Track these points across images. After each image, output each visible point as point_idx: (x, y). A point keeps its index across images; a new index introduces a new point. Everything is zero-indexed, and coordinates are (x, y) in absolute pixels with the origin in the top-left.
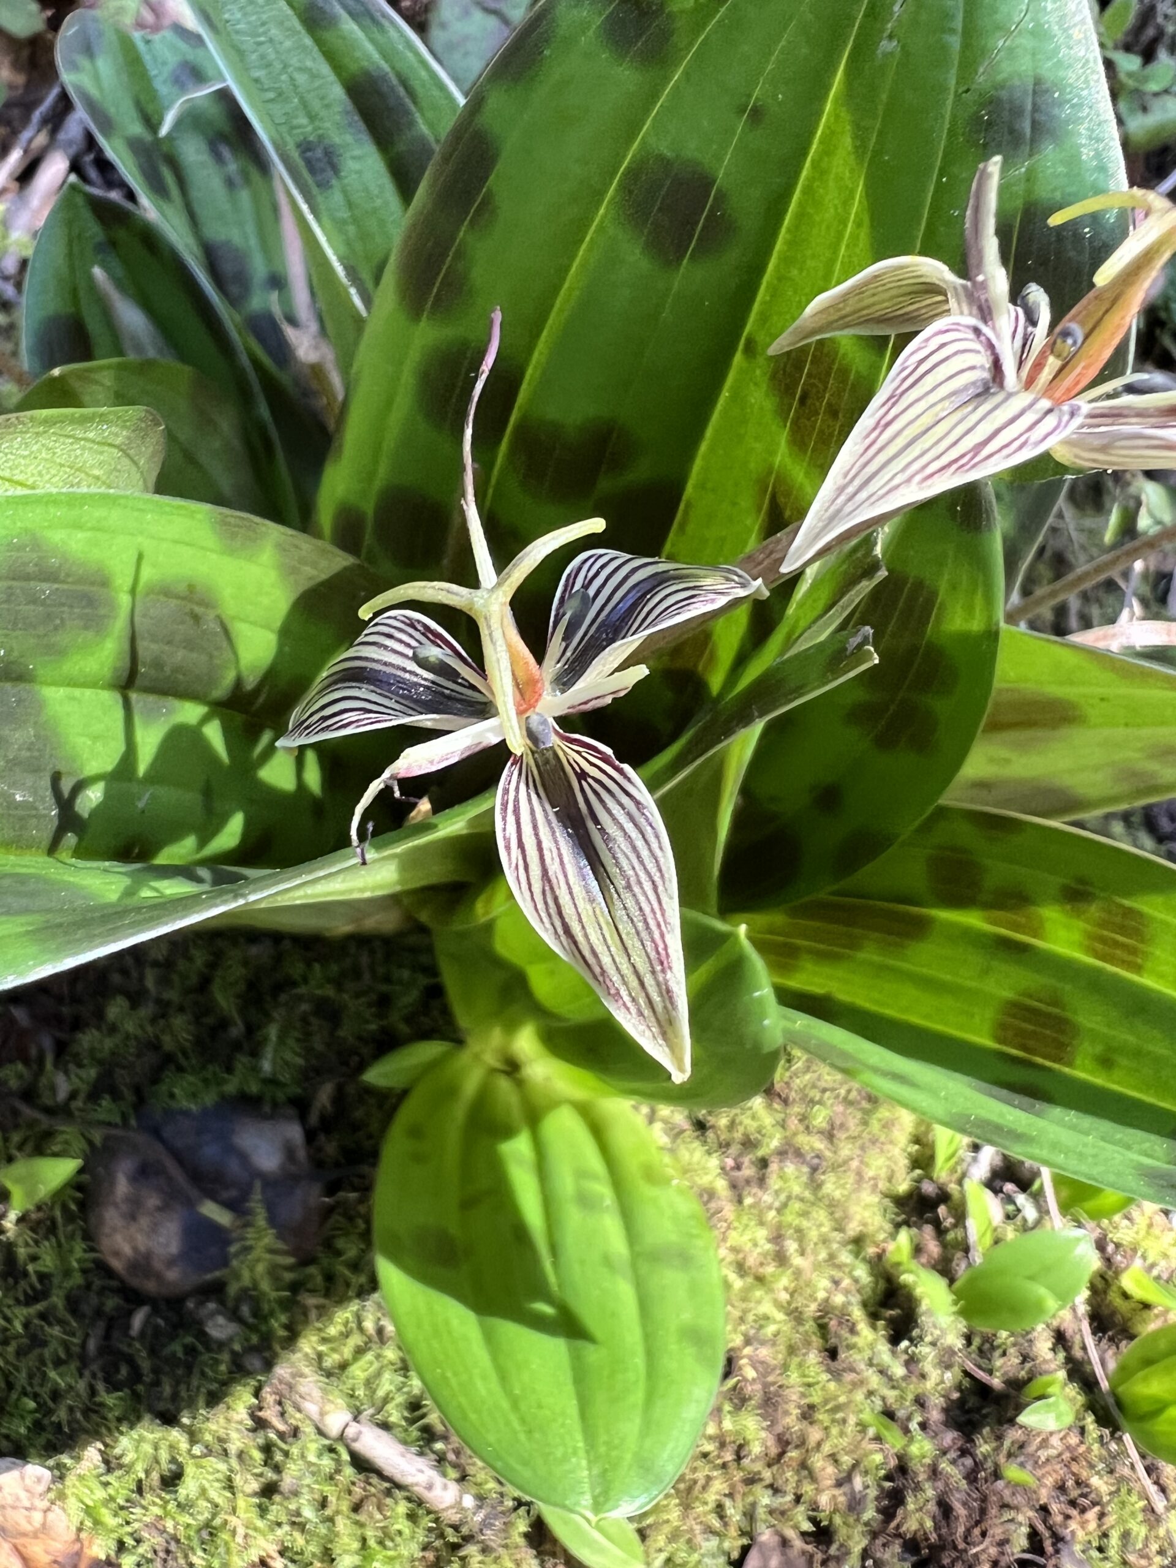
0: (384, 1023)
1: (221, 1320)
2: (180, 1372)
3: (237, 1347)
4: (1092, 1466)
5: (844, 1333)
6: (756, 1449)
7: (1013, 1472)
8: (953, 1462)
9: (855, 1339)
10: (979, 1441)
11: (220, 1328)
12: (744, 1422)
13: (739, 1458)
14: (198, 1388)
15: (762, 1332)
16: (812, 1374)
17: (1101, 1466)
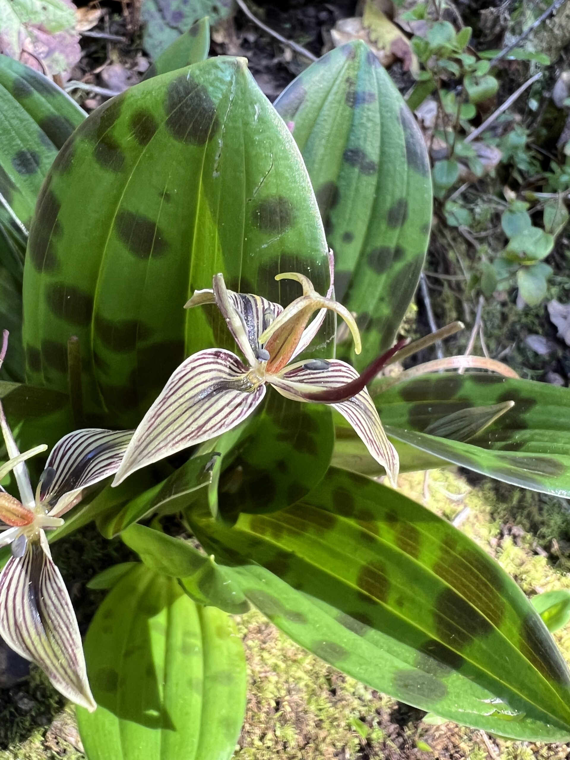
0: (105, 552)
1: (26, 701)
2: (8, 725)
3: (33, 714)
4: (461, 738)
5: (339, 683)
6: (293, 744)
7: (422, 744)
8: (393, 740)
9: (344, 685)
10: (406, 729)
11: (25, 704)
12: (286, 732)
13: (285, 748)
14: (16, 733)
15: (298, 686)
16: (322, 704)
17: (465, 737)
